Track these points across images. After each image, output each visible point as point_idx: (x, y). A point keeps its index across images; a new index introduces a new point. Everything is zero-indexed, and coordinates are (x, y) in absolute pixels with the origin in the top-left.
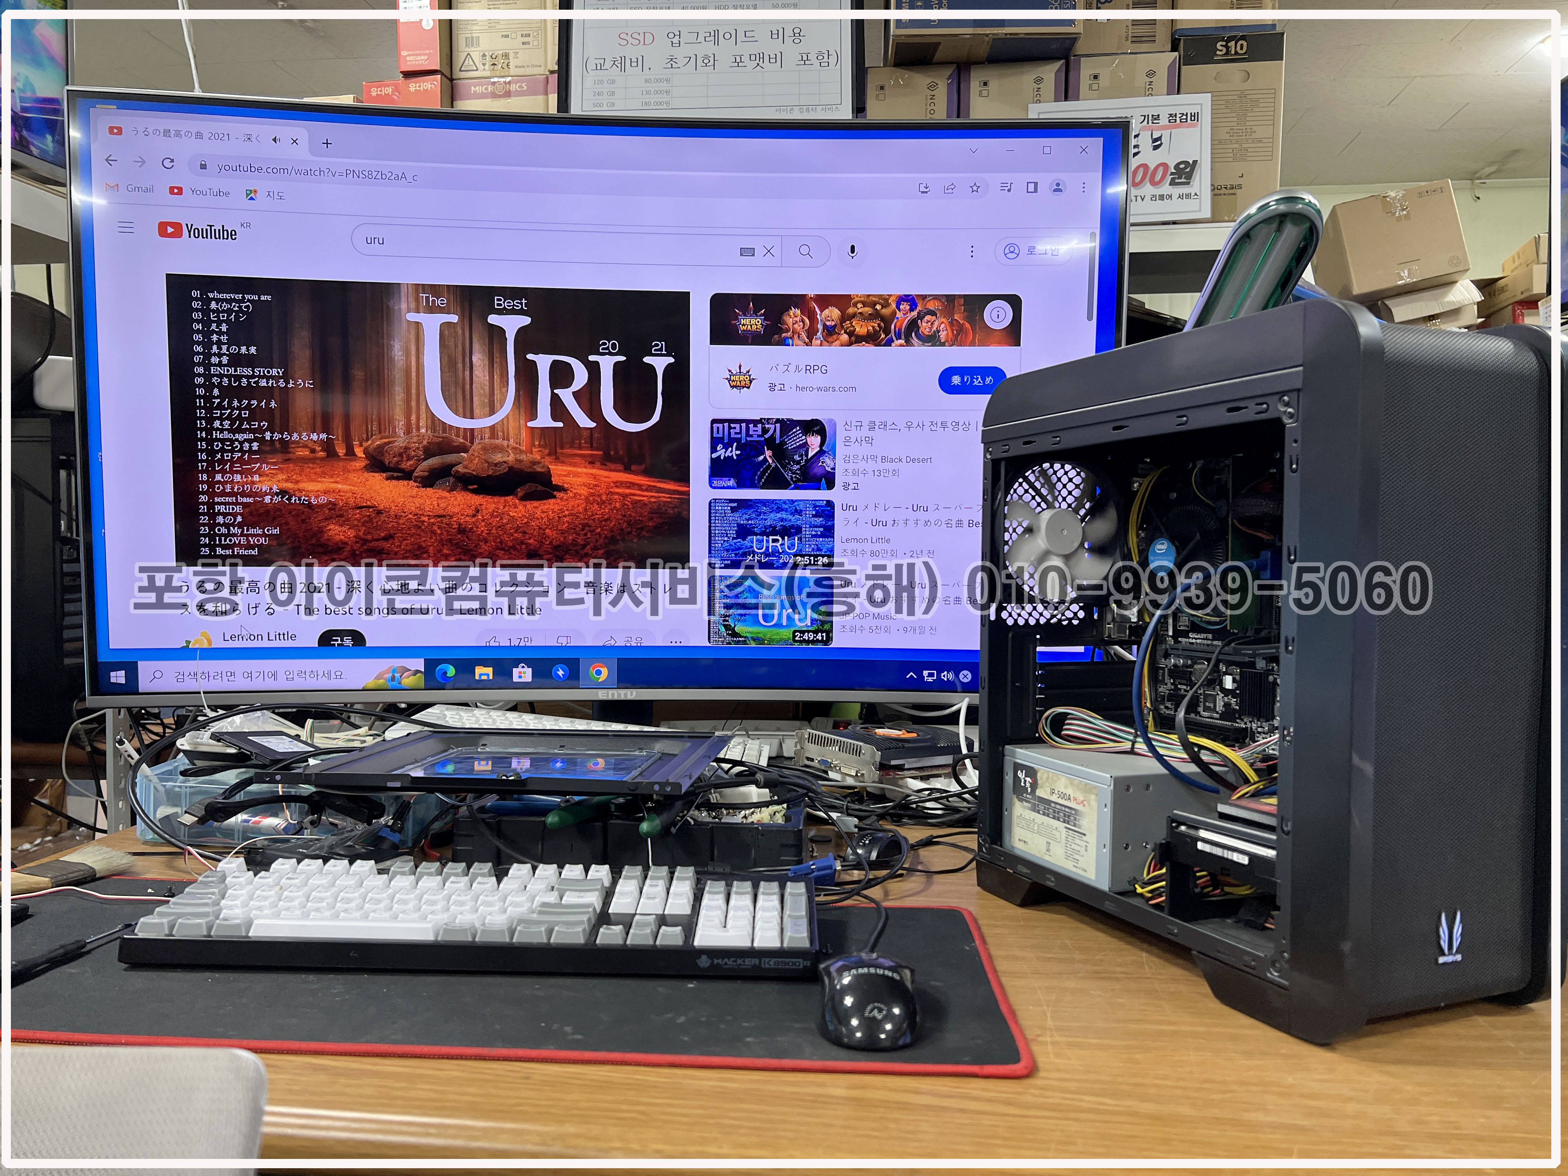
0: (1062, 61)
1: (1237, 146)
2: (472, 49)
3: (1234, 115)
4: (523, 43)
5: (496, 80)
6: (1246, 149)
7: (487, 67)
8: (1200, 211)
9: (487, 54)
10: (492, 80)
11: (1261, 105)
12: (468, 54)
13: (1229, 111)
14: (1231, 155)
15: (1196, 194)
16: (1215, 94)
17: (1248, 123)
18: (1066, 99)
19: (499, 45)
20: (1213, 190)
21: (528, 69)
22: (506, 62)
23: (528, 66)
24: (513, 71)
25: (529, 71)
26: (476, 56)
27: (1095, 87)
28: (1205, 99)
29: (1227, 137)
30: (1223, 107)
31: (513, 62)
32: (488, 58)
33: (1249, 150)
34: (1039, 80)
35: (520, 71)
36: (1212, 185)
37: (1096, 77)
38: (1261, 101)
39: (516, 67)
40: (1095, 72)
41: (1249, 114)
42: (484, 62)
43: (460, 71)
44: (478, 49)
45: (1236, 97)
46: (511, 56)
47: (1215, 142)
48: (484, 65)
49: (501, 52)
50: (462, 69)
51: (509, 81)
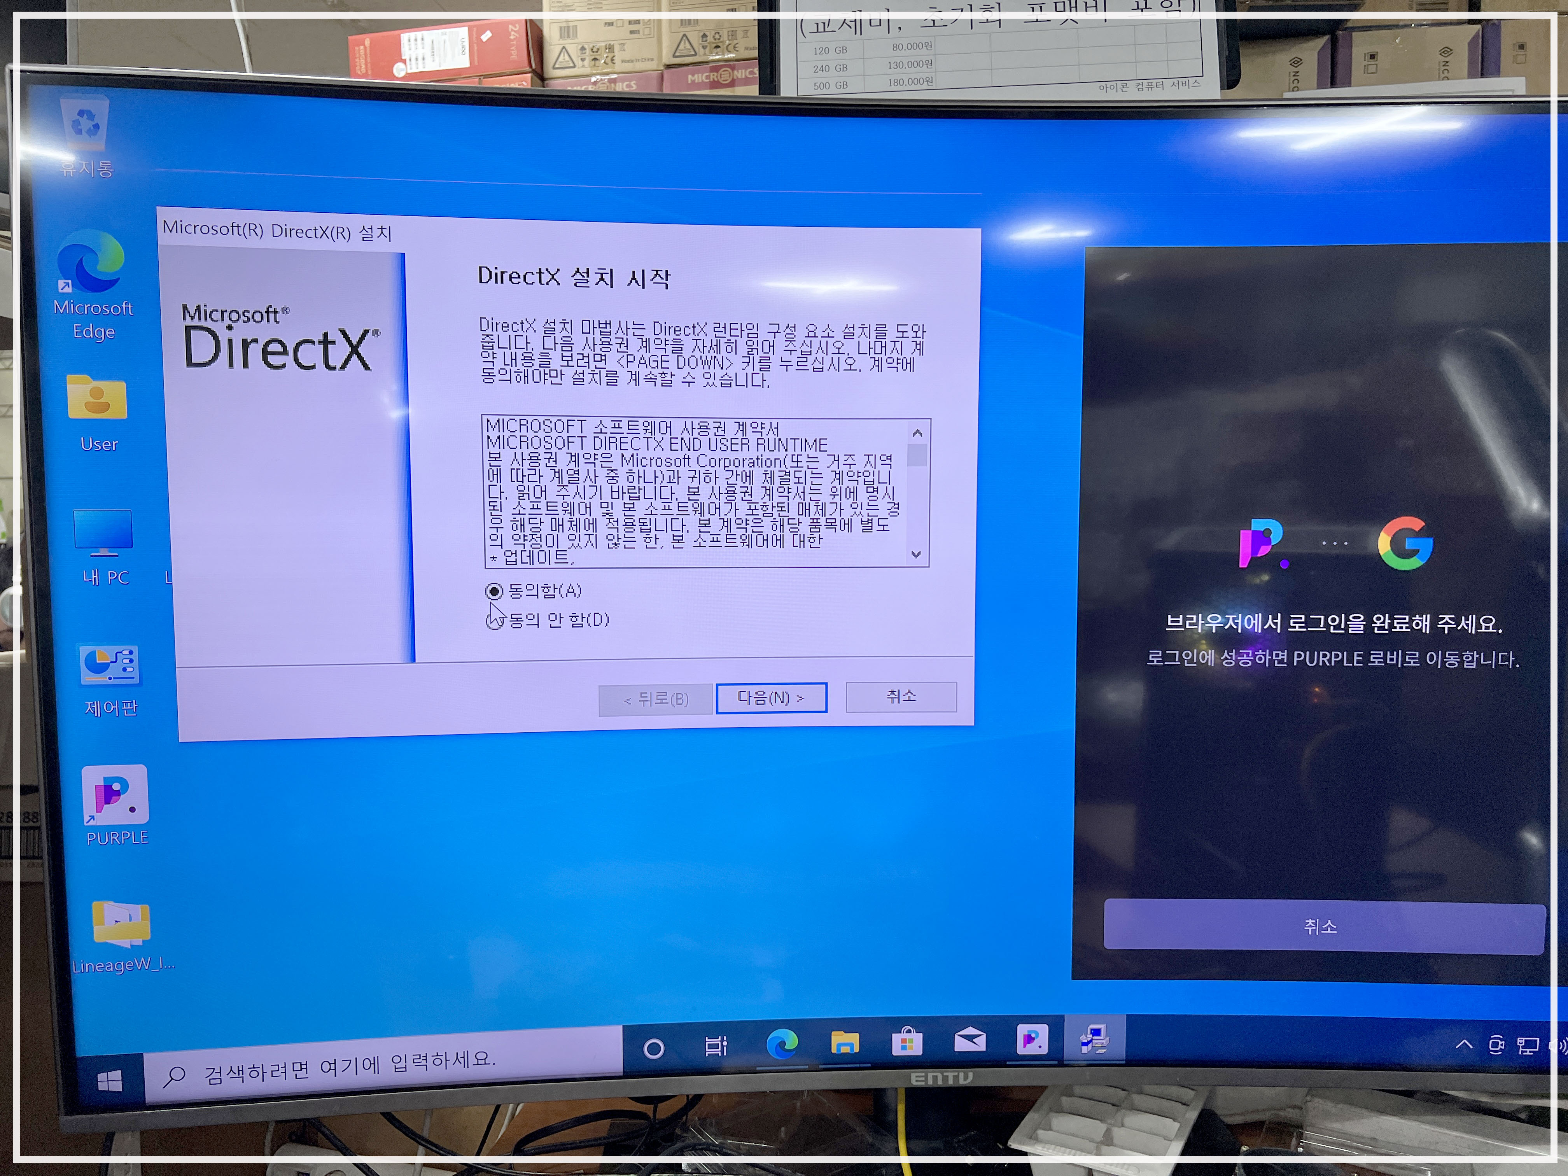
0: (1327, 38)
2: (569, 41)
4: (632, 32)
5: (598, 77)
7: (586, 63)
9: (586, 46)
10: (593, 79)
12: (564, 47)
18: (1333, 84)
19: (603, 37)
21: (638, 63)
22: (611, 55)
23: (637, 60)
24: (619, 66)
25: (639, 66)
26: (573, 50)
27: (1372, 69)
31: (618, 55)
32: (588, 51)
34: (1296, 62)
35: (628, 67)
37: (1373, 57)
39: (623, 61)
40: (1372, 49)
42: (583, 56)
43: (554, 68)
44: (576, 41)
46: (617, 48)
48: (583, 60)
49: (603, 44)
50: (557, 66)
51: (615, 79)
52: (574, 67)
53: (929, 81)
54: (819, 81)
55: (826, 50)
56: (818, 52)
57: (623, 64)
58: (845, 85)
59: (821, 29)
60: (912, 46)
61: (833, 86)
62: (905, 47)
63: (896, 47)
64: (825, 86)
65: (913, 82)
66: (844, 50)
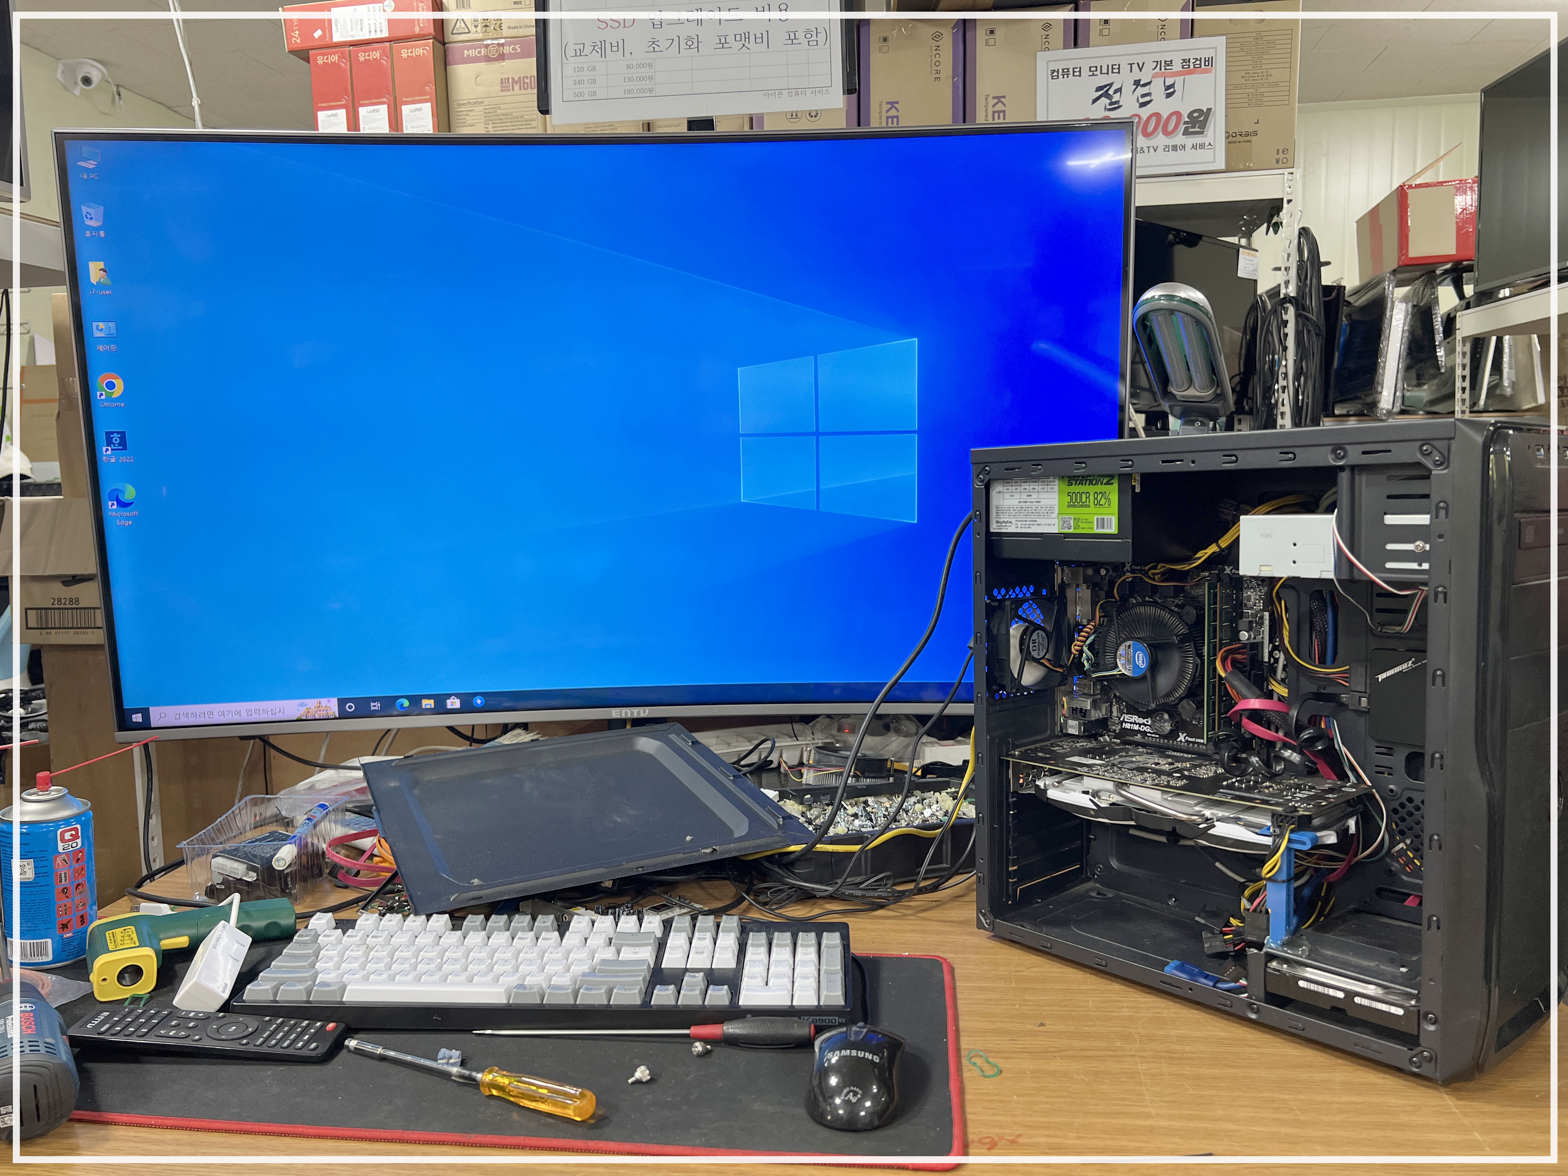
0: (1071, 6)
1: (1252, 91)
3: (1250, 58)
5: (489, 41)
6: (1262, 94)
7: (479, 29)
8: (1214, 162)
10: (485, 43)
11: (1278, 47)
12: (460, 16)
13: (1244, 54)
14: (1247, 100)
15: (1210, 144)
16: (1229, 36)
17: (1264, 66)
20: (1227, 138)
21: (521, 30)
22: (499, 23)
23: (521, 27)
24: (506, 32)
25: (522, 32)
26: (468, 18)
28: (1220, 42)
29: (1243, 81)
30: (1238, 49)
31: (505, 23)
32: (480, 19)
33: (1265, 94)
35: (514, 33)
36: (1226, 132)
37: (1106, 22)
38: (1277, 42)
39: (509, 28)
41: (1265, 57)
42: (476, 24)
43: (453, 34)
45: (1252, 39)
47: (1229, 87)
48: (476, 26)
50: (454, 32)
51: (503, 44)
52: (469, 32)
53: (651, 90)
54: (577, 91)
55: (581, 69)
56: (577, 70)
57: (510, 30)
58: (595, 93)
59: (578, 54)
60: (639, 66)
61: (586, 94)
62: (635, 67)
63: (628, 66)
64: (581, 94)
65: (640, 91)
66: (594, 69)
